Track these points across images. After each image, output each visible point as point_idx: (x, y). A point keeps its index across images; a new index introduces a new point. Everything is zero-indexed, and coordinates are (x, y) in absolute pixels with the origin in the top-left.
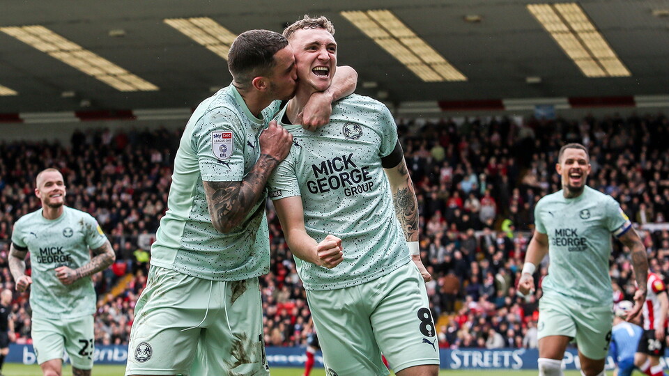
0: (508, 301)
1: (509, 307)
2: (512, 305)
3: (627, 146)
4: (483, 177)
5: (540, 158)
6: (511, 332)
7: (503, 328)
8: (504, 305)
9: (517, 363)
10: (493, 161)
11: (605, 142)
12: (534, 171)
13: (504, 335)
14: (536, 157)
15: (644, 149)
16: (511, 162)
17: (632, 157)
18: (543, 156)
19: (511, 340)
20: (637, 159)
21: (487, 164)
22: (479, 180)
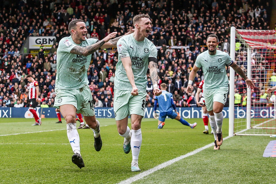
0: (105, 84)
1: (105, 87)
2: (107, 86)
3: (163, 7)
4: (92, 22)
5: (120, 13)
6: (106, 100)
7: (102, 97)
8: (103, 86)
9: (110, 115)
10: (97, 15)
11: (153, 5)
12: (118, 20)
13: (103, 100)
14: (118, 13)
15: (172, 9)
16: (106, 15)
17: (166, 13)
18: (122, 12)
19: (106, 103)
20: (169, 14)
21: (94, 16)
22: (90, 24)
